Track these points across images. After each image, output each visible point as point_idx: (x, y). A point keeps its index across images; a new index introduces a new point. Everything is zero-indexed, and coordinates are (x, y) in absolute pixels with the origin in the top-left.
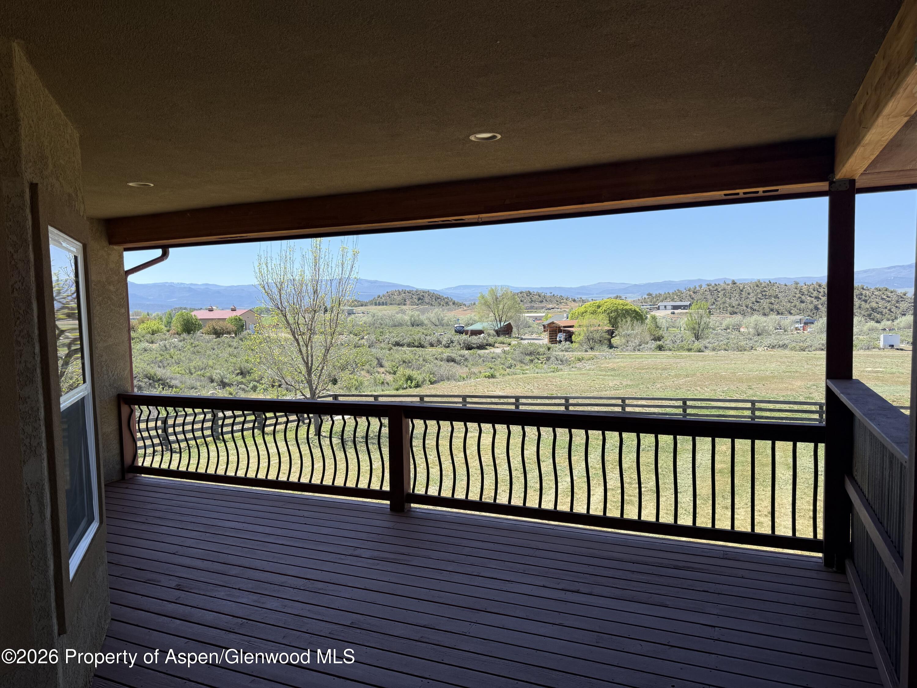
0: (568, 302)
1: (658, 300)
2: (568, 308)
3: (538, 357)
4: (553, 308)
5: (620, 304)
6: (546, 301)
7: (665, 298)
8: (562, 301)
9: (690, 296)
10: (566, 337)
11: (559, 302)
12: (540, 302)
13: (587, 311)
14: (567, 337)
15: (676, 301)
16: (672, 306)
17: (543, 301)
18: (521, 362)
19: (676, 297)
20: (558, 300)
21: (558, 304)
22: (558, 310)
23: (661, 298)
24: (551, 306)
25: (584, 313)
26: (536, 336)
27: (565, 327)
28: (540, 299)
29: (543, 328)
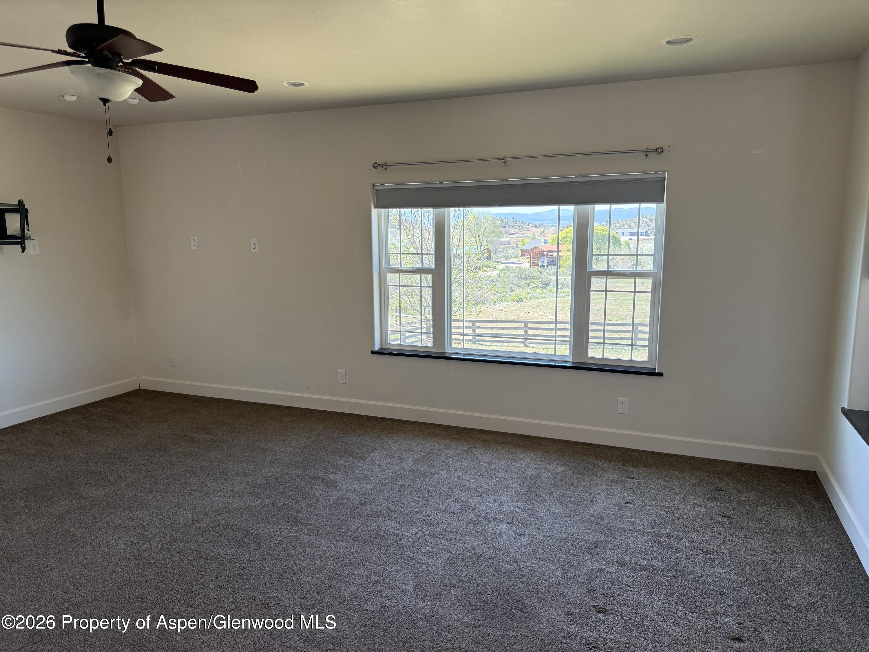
0: (530, 227)
1: (615, 226)
2: (530, 234)
3: (533, 281)
4: (515, 234)
5: (600, 229)
6: (509, 226)
7: (622, 225)
8: (524, 226)
9: (647, 223)
10: (548, 262)
11: (521, 227)
12: (503, 227)
13: (568, 236)
14: (550, 261)
15: (633, 228)
16: (629, 232)
17: (505, 226)
18: (518, 285)
19: (632, 224)
20: (520, 226)
21: (520, 230)
22: (521, 235)
23: (619, 225)
24: (513, 231)
25: (565, 238)
26: (514, 260)
27: (547, 252)
28: (503, 224)
29: (520, 252)
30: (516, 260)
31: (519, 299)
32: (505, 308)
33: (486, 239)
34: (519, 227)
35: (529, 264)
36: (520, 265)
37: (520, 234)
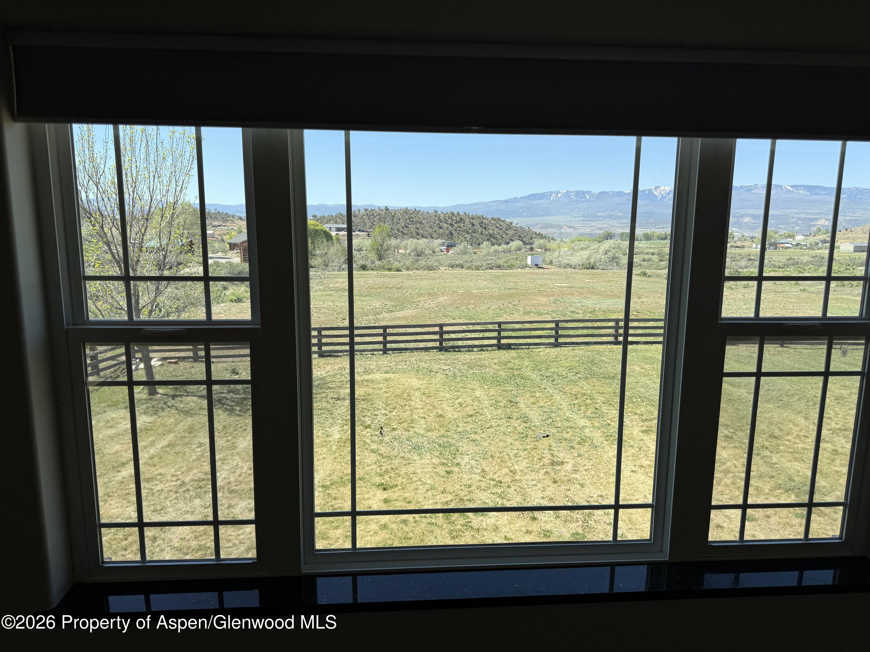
5: (312, 224)
7: (329, 220)
8: (228, 219)
11: (225, 219)
15: (339, 224)
16: (336, 228)
19: (338, 220)
23: (325, 220)
29: (228, 246)
30: (224, 254)
31: (238, 299)
32: (225, 311)
33: (187, 231)
34: (223, 219)
35: (239, 259)
36: (230, 260)
37: (224, 226)
